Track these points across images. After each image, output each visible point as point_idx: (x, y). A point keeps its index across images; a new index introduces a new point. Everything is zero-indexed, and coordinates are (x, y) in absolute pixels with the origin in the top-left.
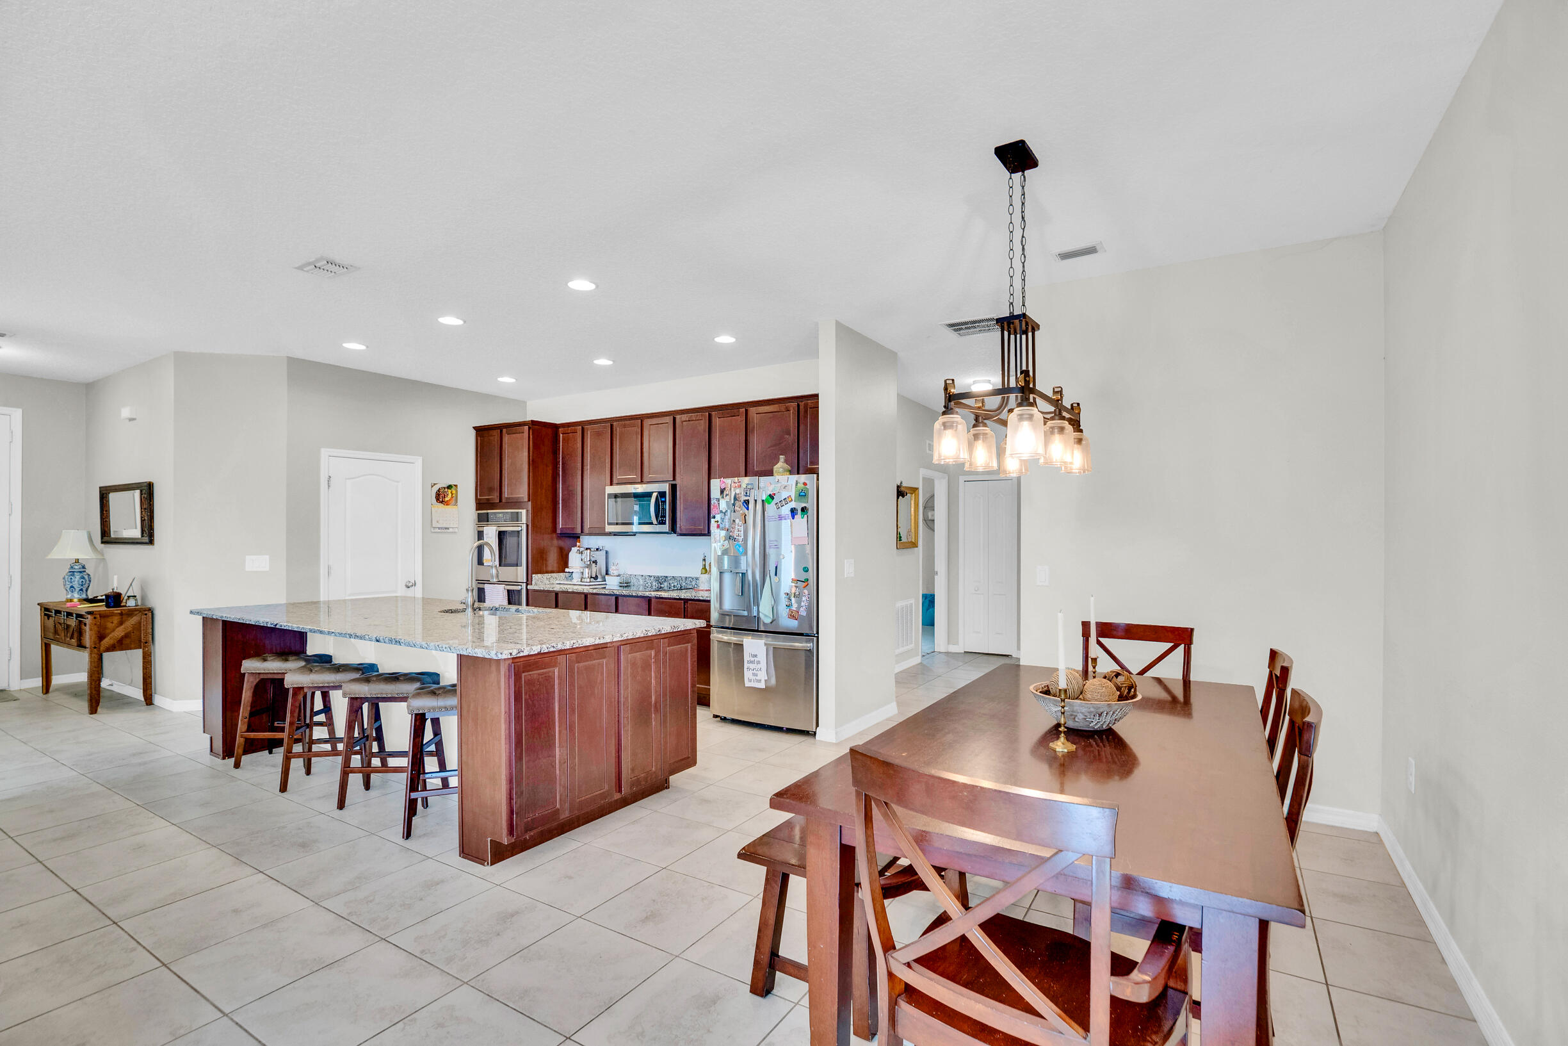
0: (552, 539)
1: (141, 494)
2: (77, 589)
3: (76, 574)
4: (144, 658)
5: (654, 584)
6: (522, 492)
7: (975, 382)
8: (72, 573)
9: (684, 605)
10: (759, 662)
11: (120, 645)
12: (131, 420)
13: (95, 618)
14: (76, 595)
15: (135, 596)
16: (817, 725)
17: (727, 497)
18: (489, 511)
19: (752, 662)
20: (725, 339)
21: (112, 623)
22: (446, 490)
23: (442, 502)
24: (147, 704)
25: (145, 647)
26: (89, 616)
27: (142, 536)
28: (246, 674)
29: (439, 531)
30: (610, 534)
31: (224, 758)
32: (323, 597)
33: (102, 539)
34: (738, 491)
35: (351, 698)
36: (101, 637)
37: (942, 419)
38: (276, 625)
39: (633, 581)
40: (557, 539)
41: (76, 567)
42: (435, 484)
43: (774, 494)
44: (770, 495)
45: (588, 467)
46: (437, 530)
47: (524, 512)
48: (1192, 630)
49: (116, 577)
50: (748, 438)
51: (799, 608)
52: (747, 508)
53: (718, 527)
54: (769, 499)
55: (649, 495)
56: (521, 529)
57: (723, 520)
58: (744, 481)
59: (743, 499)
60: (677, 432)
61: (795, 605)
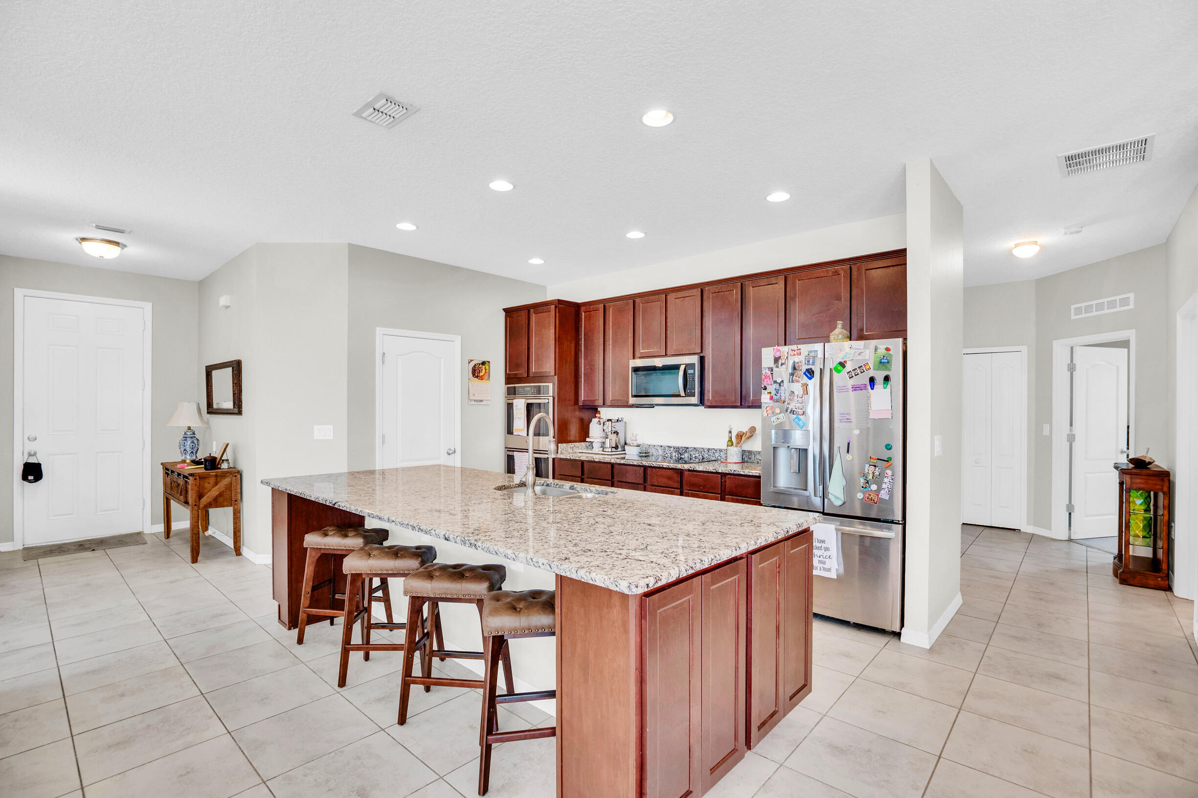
0: (574, 410)
1: (233, 371)
2: (189, 452)
3: (188, 439)
4: (234, 514)
5: (674, 454)
6: (549, 366)
8: (185, 438)
9: (721, 479)
10: (827, 549)
11: (217, 502)
12: (227, 307)
13: (195, 479)
14: (188, 457)
15: (228, 460)
16: (902, 625)
17: (784, 366)
18: (516, 385)
19: (818, 548)
20: (779, 197)
21: (209, 483)
22: (481, 366)
23: (477, 377)
24: (237, 555)
25: (235, 504)
26: (190, 478)
27: (234, 408)
28: (309, 549)
29: (475, 403)
30: (632, 406)
31: (290, 629)
32: (378, 467)
33: (208, 409)
34: (797, 359)
35: (412, 597)
36: (200, 496)
38: (334, 504)
39: (652, 451)
40: (579, 411)
41: (188, 433)
42: (471, 361)
43: (845, 362)
44: (839, 363)
45: (610, 342)
46: (473, 403)
47: (551, 385)
49: (214, 443)
50: (788, 306)
51: (880, 489)
52: (810, 379)
53: (771, 398)
54: (840, 368)
55: (676, 367)
56: (547, 401)
57: (777, 391)
58: (805, 348)
59: (804, 368)
60: (705, 304)
61: (874, 487)
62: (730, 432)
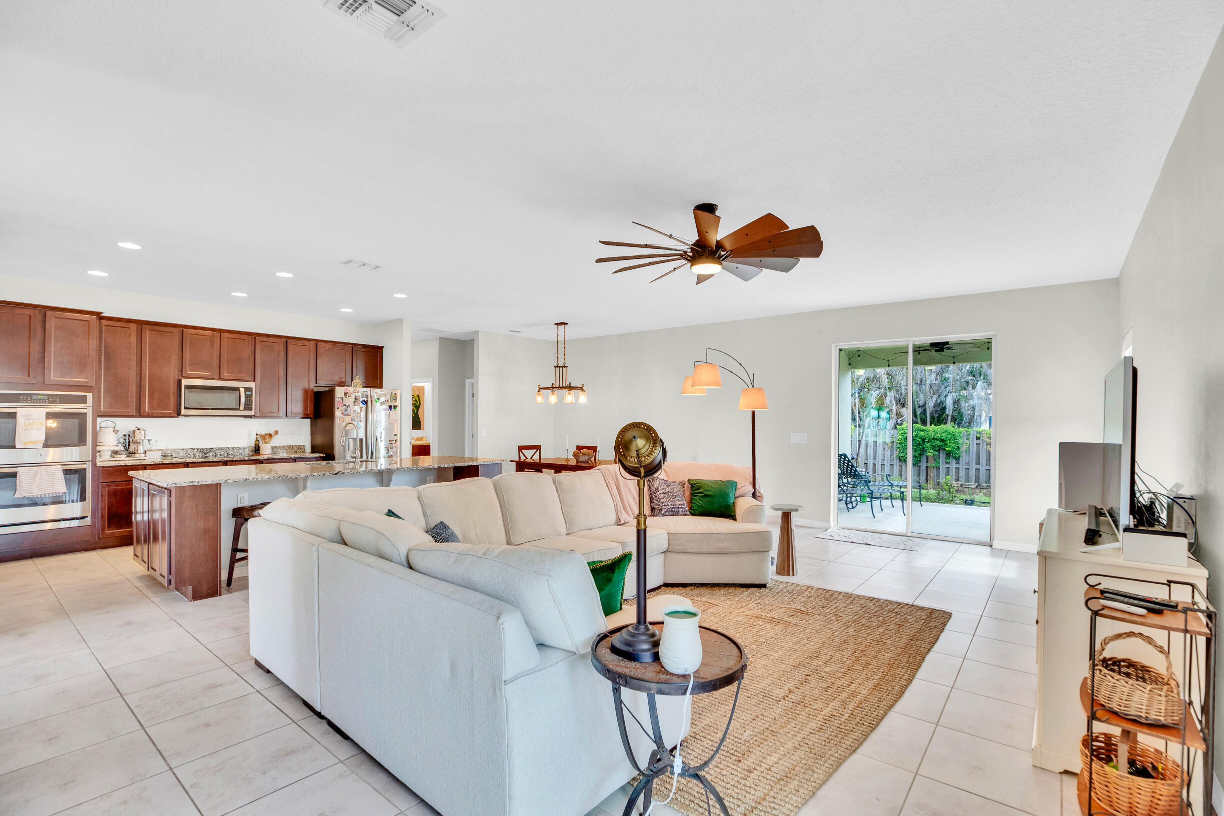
6: (86, 377)
17: (349, 397)
34: (357, 394)
39: (173, 454)
44: (378, 398)
45: (146, 360)
47: (90, 395)
50: (317, 360)
52: (364, 404)
53: (342, 413)
54: (377, 400)
55: (235, 389)
57: (346, 410)
59: (361, 399)
60: (256, 347)
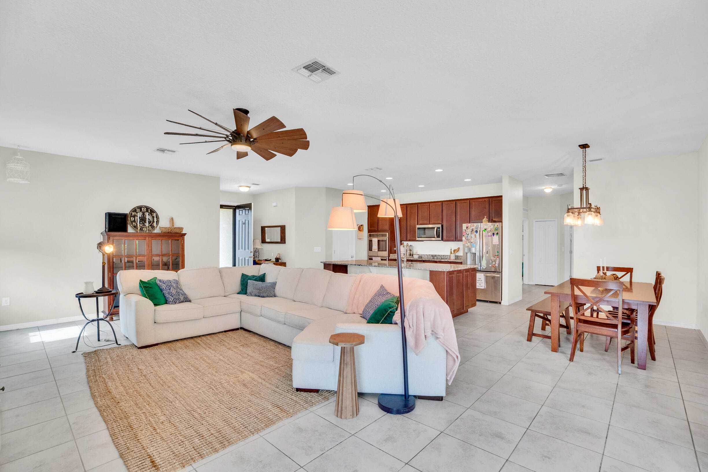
1: (280, 229)
3: (257, 252)
5: (431, 257)
6: (387, 227)
7: (545, 188)
10: (481, 281)
12: (276, 206)
14: (257, 259)
15: (281, 259)
16: (501, 300)
17: (469, 229)
19: (479, 281)
20: (468, 180)
22: (361, 227)
23: (360, 231)
27: (281, 241)
33: (262, 242)
34: (473, 227)
37: (566, 214)
41: (257, 250)
42: (358, 225)
43: (487, 229)
44: (485, 229)
45: (408, 219)
46: (359, 239)
47: (387, 233)
48: (633, 268)
49: (272, 253)
50: (470, 210)
51: (495, 264)
52: (477, 233)
53: (466, 239)
55: (434, 228)
56: (386, 239)
57: (467, 237)
58: (475, 225)
59: (475, 230)
60: (443, 207)
61: (494, 263)
62: (451, 249)
